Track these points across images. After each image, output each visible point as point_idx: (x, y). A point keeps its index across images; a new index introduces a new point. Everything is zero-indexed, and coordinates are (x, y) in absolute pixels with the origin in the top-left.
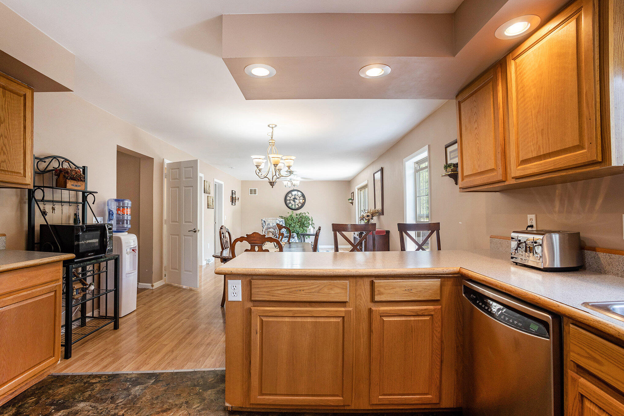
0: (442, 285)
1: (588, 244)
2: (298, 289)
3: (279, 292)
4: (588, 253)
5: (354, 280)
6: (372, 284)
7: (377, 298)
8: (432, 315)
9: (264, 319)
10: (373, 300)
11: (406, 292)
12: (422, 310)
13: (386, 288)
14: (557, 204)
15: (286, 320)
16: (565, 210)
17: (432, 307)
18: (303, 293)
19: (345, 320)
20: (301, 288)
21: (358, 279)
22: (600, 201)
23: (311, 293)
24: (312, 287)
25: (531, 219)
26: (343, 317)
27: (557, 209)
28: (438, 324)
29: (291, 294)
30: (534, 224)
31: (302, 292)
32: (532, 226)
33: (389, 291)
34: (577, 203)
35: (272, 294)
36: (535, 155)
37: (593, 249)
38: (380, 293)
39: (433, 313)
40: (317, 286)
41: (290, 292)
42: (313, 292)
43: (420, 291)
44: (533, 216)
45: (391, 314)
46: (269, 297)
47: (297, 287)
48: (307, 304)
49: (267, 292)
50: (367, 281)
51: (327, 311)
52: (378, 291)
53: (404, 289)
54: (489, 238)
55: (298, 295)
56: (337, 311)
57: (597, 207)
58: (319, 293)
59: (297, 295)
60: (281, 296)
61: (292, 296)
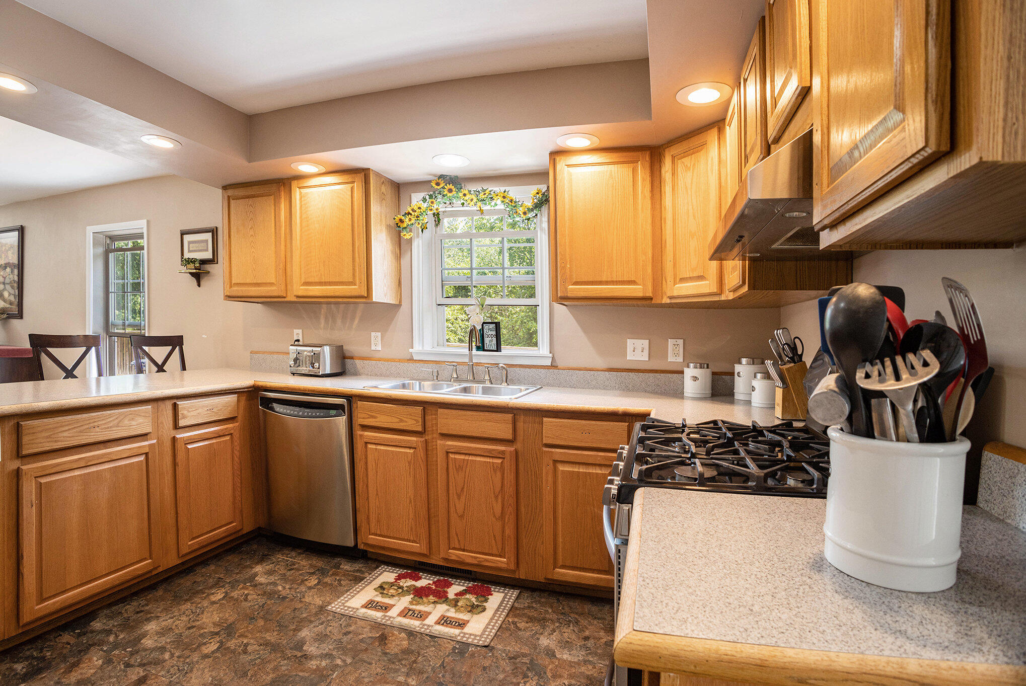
0: (238, 400)
1: (347, 354)
2: (92, 425)
3: (65, 434)
4: (348, 361)
5: (155, 404)
6: (175, 406)
7: (182, 423)
8: (231, 434)
9: (43, 480)
10: (176, 427)
11: (209, 412)
12: (223, 430)
13: (190, 410)
14: (322, 321)
15: (76, 474)
16: (329, 326)
17: (231, 425)
18: (99, 430)
19: (150, 456)
20: (96, 424)
21: (160, 403)
22: (356, 322)
23: (108, 428)
24: (109, 420)
25: (298, 333)
26: (147, 454)
27: (322, 326)
28: (237, 443)
29: (82, 434)
30: (300, 338)
31: (97, 429)
32: (298, 341)
33: (192, 413)
34: (339, 322)
35: (55, 439)
36: (317, 280)
37: (352, 358)
38: (184, 417)
39: (232, 432)
40: (115, 417)
41: (81, 432)
42: (111, 427)
43: (221, 410)
44: (300, 331)
45: (194, 439)
46: (51, 444)
47: (90, 423)
48: (102, 446)
49: (48, 437)
50: (169, 405)
51: (128, 449)
52: (182, 414)
53: (206, 409)
54: (249, 354)
55: (92, 434)
56: (140, 447)
57: (354, 326)
58: (119, 427)
59: (89, 434)
60: (69, 439)
61: (84, 437)
